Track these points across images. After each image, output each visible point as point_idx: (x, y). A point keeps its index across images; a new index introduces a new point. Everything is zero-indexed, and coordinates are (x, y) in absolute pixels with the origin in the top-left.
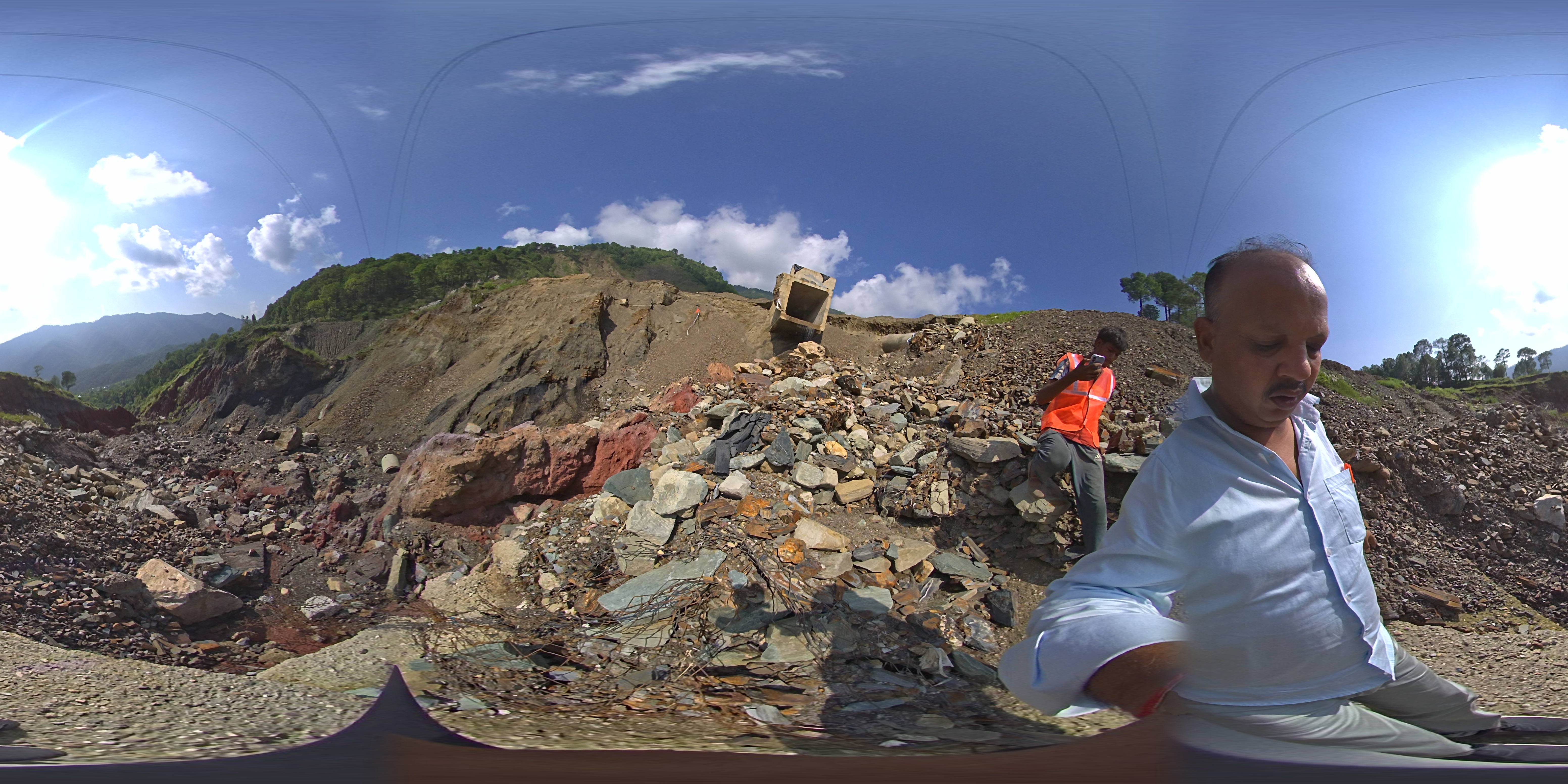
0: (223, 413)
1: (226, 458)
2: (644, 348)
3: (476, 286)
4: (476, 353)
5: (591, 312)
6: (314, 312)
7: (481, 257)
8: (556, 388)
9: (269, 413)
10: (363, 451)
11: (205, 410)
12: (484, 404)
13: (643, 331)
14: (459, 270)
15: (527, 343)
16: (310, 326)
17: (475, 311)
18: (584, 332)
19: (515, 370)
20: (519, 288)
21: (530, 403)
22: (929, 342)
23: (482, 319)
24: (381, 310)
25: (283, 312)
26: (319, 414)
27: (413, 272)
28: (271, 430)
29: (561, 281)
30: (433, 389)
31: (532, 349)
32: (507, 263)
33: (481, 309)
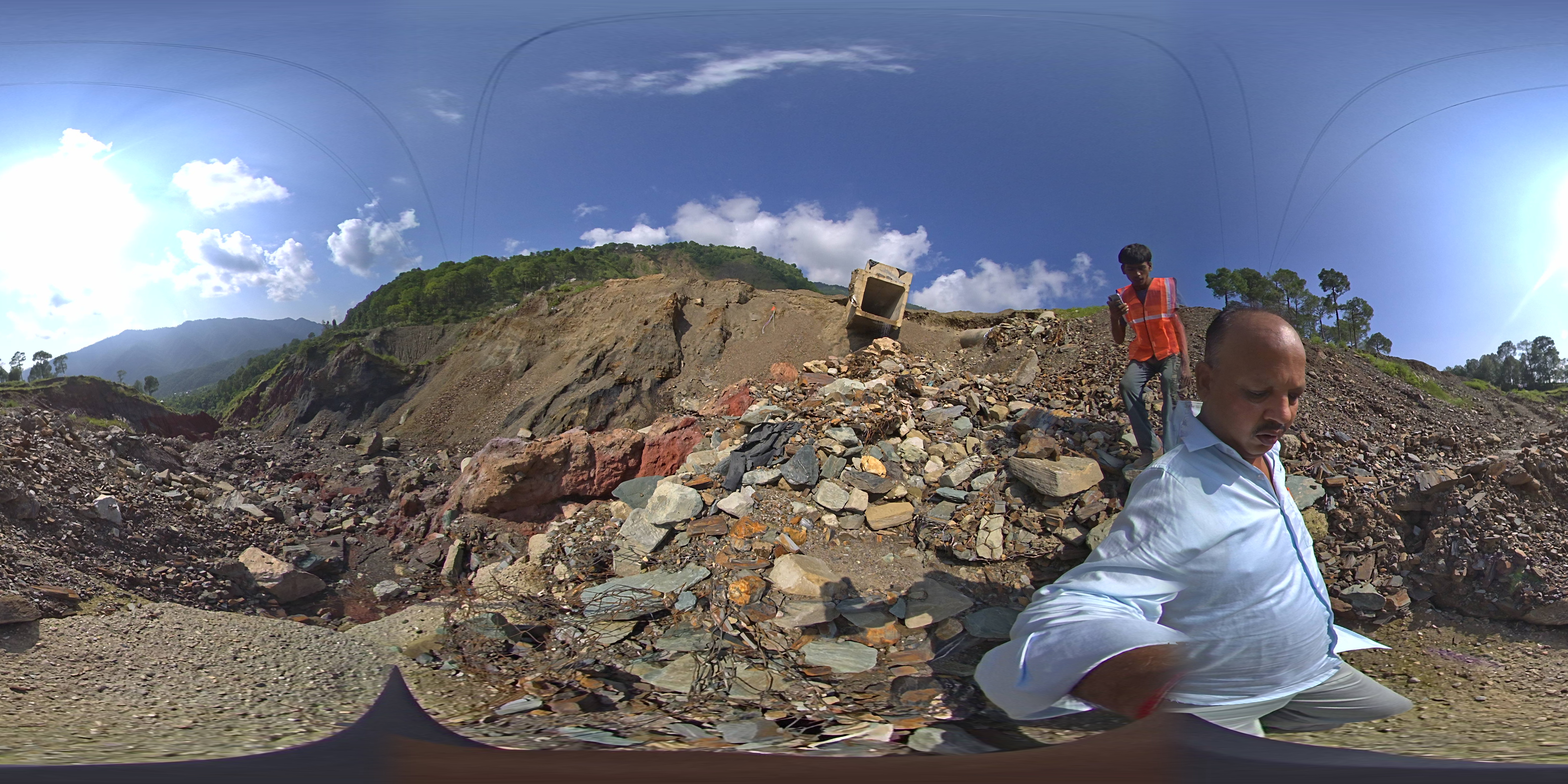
0: (305, 419)
1: (308, 463)
2: (719, 348)
3: (552, 289)
4: (552, 356)
5: (665, 312)
6: (394, 317)
7: (559, 259)
8: (630, 390)
9: (349, 418)
10: (443, 455)
11: (287, 416)
12: (561, 406)
13: (718, 330)
14: (536, 272)
15: (603, 345)
16: (390, 331)
17: (551, 313)
18: (658, 333)
19: (591, 372)
20: (594, 290)
21: (604, 405)
22: (1007, 337)
23: (558, 322)
24: (461, 313)
25: (363, 317)
26: (400, 419)
27: (491, 275)
28: (352, 435)
29: (637, 282)
30: (510, 392)
31: (607, 351)
32: (584, 264)
33: (557, 312)
